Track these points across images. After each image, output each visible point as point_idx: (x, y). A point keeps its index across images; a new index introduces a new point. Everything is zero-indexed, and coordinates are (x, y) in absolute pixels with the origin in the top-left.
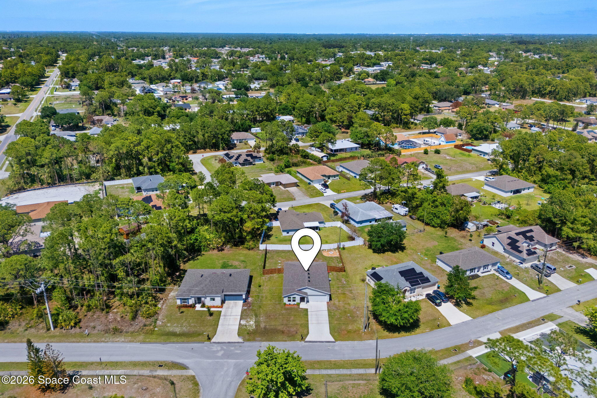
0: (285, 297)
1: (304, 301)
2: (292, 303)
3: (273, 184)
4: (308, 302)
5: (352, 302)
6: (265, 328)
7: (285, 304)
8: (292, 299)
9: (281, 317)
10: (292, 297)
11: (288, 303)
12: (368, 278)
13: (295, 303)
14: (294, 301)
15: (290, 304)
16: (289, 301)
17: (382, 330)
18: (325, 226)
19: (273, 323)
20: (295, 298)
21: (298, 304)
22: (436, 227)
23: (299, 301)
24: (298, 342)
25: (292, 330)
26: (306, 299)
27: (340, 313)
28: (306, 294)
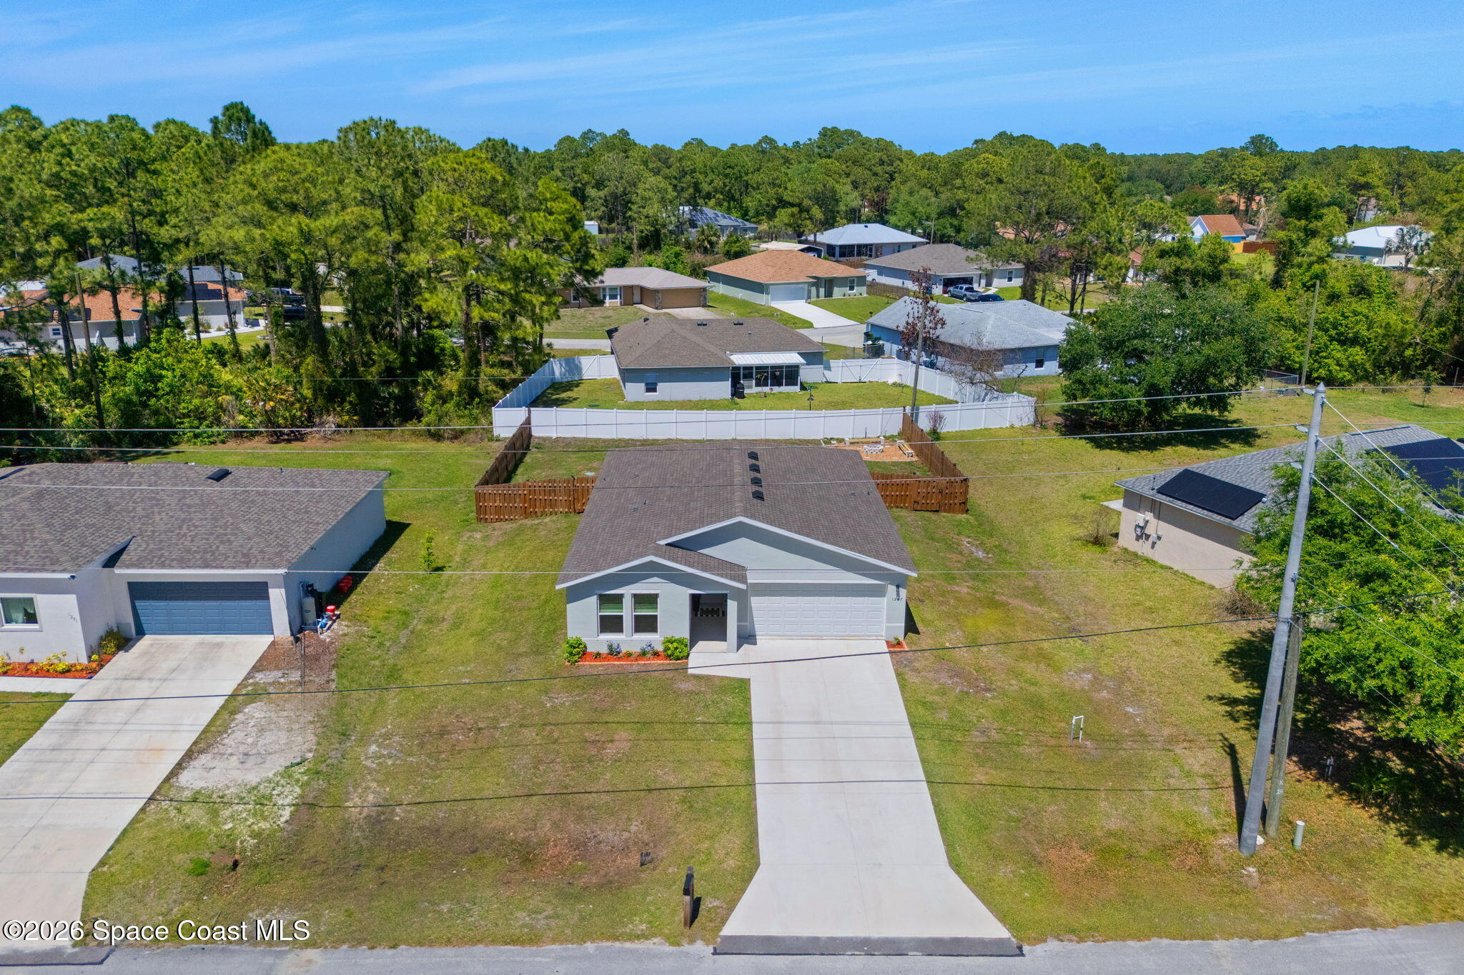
0: (576, 594)
1: (722, 636)
2: (630, 640)
3: (613, 297)
4: (747, 637)
5: (1067, 652)
6: (378, 822)
7: (579, 651)
8: (627, 612)
9: (529, 734)
10: (628, 591)
11: (599, 642)
12: (1130, 519)
13: (655, 640)
14: (646, 624)
15: (614, 652)
16: (610, 624)
17: (1391, 836)
18: (830, 376)
19: (453, 783)
20: (651, 600)
21: (676, 654)
22: (1343, 384)
23: (684, 632)
24: (656, 945)
25: (610, 834)
26: (732, 607)
27: (1003, 713)
28: (738, 572)
